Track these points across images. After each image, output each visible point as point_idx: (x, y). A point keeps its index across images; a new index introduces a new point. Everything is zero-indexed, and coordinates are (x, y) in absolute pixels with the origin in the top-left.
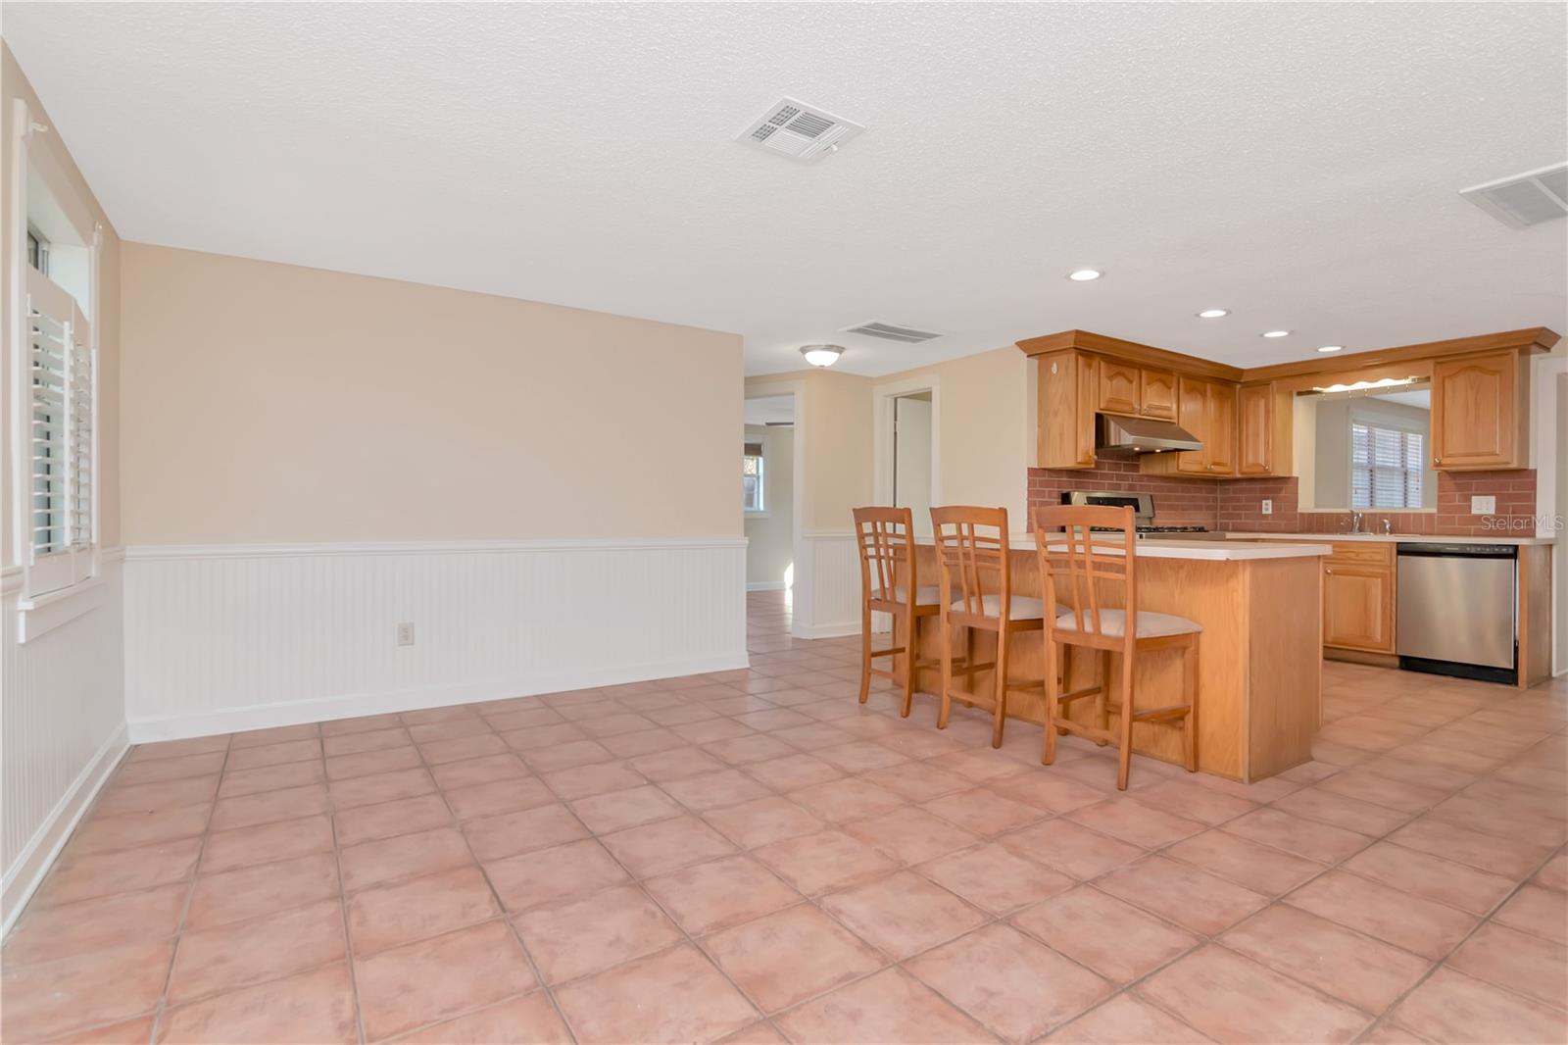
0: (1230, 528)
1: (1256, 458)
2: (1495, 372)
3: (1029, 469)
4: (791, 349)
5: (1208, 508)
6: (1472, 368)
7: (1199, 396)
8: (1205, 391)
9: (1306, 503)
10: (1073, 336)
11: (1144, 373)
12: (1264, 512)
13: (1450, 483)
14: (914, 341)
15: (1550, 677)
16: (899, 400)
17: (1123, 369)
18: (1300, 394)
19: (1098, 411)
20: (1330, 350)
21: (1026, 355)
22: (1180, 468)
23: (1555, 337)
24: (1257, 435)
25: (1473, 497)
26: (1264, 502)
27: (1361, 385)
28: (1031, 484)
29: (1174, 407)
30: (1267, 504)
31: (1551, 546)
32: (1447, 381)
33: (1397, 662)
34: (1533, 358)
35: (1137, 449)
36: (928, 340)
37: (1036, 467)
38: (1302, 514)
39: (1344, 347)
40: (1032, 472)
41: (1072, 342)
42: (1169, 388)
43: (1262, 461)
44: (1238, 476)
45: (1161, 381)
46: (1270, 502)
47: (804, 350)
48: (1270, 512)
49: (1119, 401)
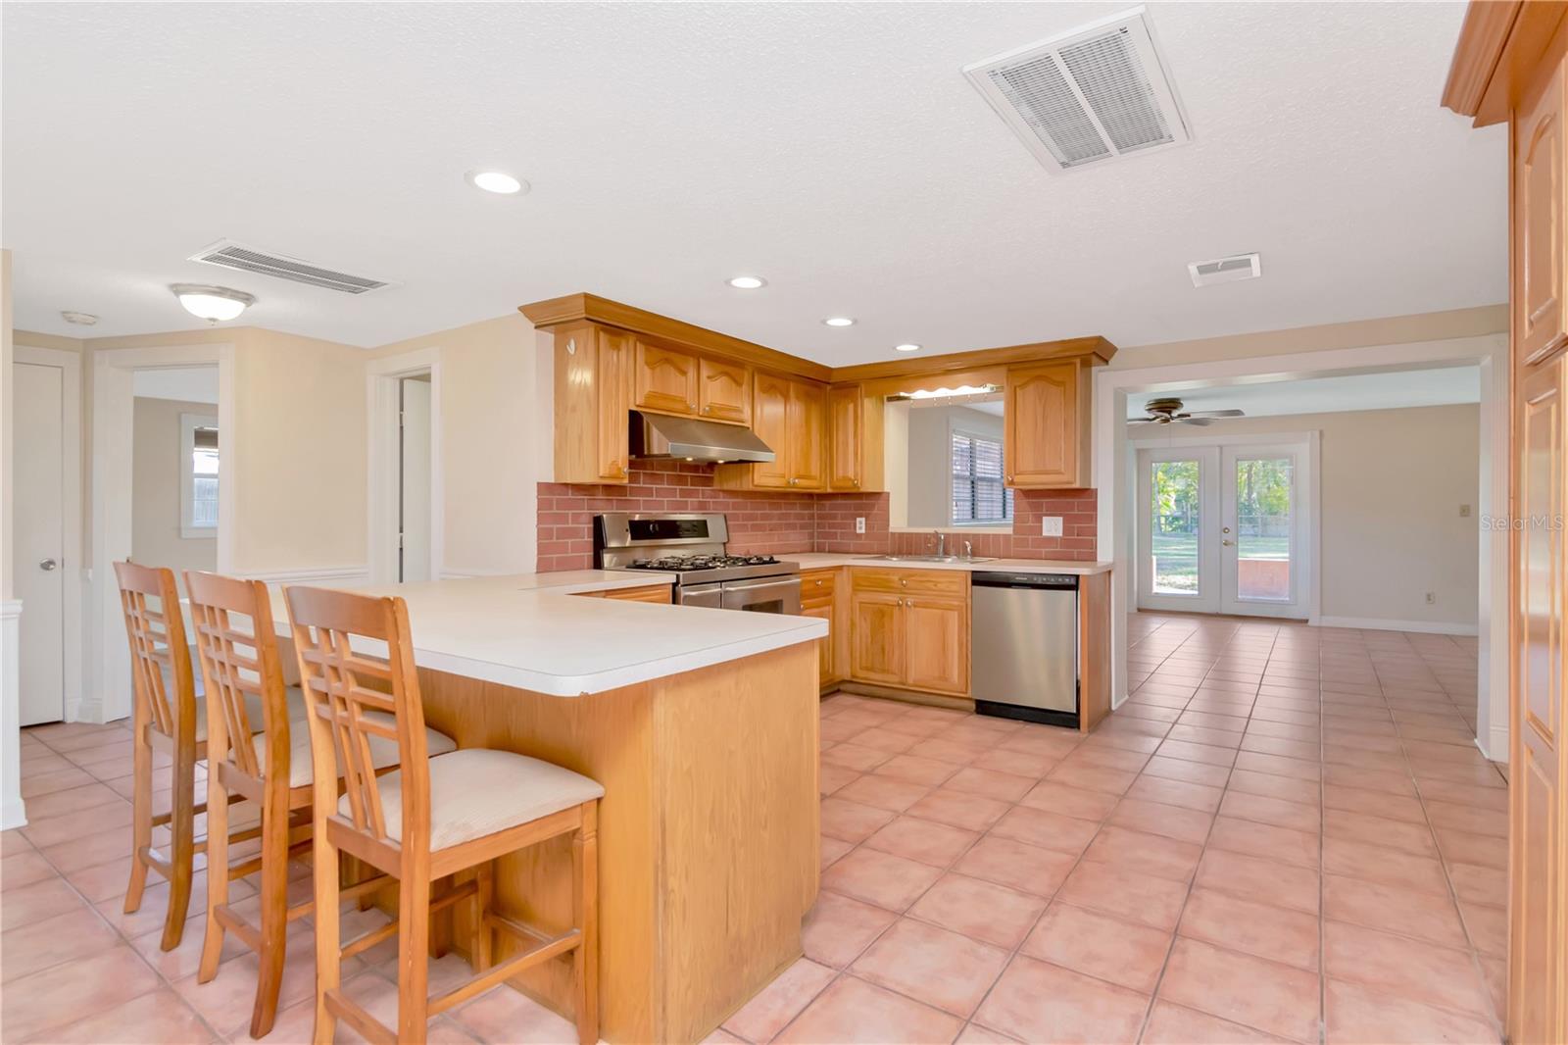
0: (827, 549)
1: (848, 471)
2: (1058, 384)
3: (538, 483)
4: (152, 288)
5: (802, 527)
6: (1039, 378)
7: (779, 397)
8: (788, 391)
9: (899, 521)
10: (582, 301)
11: (702, 361)
12: (858, 531)
13: (1025, 502)
14: (354, 291)
15: (1109, 712)
16: (406, 383)
17: (672, 355)
18: (890, 399)
19: (634, 409)
20: (907, 349)
21: (533, 325)
22: (756, 483)
23: (1113, 350)
24: (846, 444)
25: (1044, 518)
26: (858, 519)
27: (942, 392)
28: (542, 505)
29: (747, 411)
30: (861, 523)
31: (1110, 572)
32: (1018, 389)
33: (974, 706)
34: (1094, 369)
35: (689, 459)
36: (371, 290)
37: (553, 481)
38: (893, 534)
39: (921, 347)
40: (544, 488)
41: (583, 311)
42: (739, 384)
43: (851, 474)
44: (829, 490)
45: (726, 374)
46: (863, 519)
47: (178, 289)
48: (863, 531)
49: (665, 397)
